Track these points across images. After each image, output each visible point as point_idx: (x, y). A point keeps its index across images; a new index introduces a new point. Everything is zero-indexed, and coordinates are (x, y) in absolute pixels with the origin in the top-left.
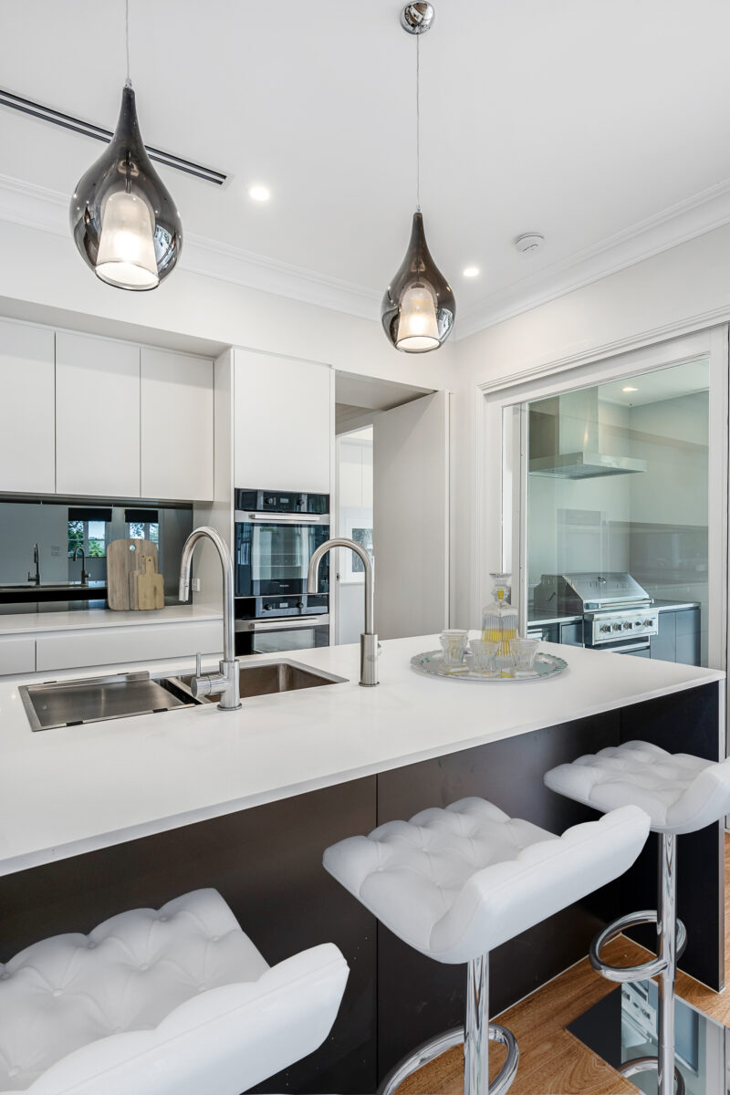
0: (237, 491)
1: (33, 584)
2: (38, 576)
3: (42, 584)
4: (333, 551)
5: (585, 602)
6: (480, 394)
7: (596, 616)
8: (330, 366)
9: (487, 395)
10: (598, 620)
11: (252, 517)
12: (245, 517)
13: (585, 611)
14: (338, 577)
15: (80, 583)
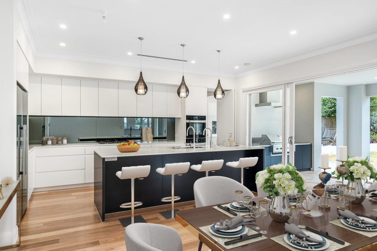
0: (187, 116)
1: (130, 136)
2: (131, 134)
3: (132, 136)
4: (206, 130)
5: (272, 142)
6: (241, 91)
7: (274, 145)
8: (206, 87)
9: (243, 91)
10: (275, 146)
11: (190, 121)
12: (188, 121)
13: (272, 144)
14: (208, 135)
15: (140, 136)
